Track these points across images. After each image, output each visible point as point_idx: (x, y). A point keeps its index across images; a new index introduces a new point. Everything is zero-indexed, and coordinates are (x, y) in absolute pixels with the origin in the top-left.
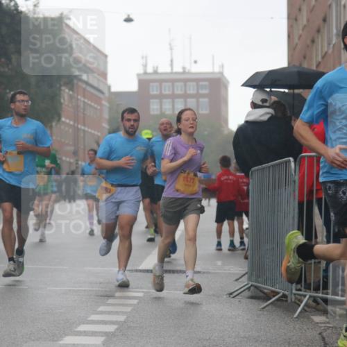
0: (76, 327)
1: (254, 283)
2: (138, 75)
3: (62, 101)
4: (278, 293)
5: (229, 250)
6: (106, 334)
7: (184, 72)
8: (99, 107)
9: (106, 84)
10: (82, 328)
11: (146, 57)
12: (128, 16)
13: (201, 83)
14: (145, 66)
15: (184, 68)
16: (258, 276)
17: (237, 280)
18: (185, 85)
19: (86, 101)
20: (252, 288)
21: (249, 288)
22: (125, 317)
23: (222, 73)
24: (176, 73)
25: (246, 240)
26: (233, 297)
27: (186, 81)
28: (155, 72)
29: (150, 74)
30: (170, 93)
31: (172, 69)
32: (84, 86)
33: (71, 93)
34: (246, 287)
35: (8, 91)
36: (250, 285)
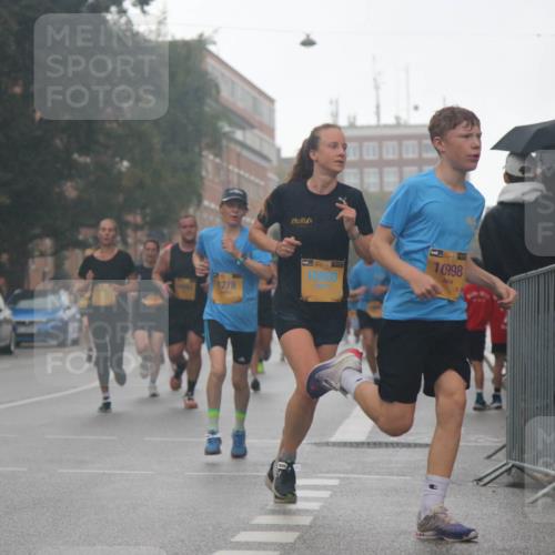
0: (233, 536)
1: (517, 463)
3: (204, 173)
5: (475, 409)
6: (281, 546)
7: (398, 125)
8: (262, 183)
9: (273, 145)
10: (243, 537)
11: (337, 102)
12: (308, 36)
13: (425, 142)
14: (335, 116)
15: (397, 118)
17: (489, 457)
18: (400, 145)
19: (242, 173)
20: (514, 470)
21: (510, 469)
22: (312, 518)
24: (386, 126)
25: (503, 393)
26: (485, 485)
27: (400, 139)
28: (352, 126)
30: (376, 158)
31: (379, 120)
32: (238, 149)
33: (218, 160)
34: (504, 469)
35: (117, 159)
36: (510, 465)
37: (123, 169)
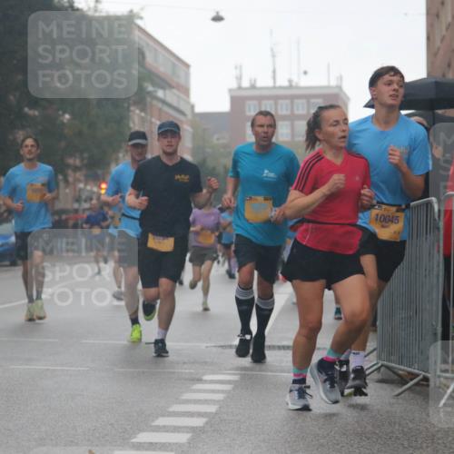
0: (153, 421)
1: (385, 363)
2: (230, 90)
3: (132, 125)
4: (418, 375)
6: (192, 429)
7: (291, 87)
9: (188, 103)
10: (161, 421)
11: (241, 66)
12: (218, 13)
13: (313, 101)
14: (239, 78)
15: (290, 81)
16: (390, 354)
18: (292, 104)
20: (382, 369)
21: (379, 369)
22: (217, 407)
23: (340, 87)
24: (281, 88)
27: (292, 98)
28: (253, 87)
29: (246, 89)
31: (275, 82)
32: (160, 105)
33: (143, 114)
34: (375, 367)
35: (61, 113)
36: (380, 365)
37: (65, 121)
